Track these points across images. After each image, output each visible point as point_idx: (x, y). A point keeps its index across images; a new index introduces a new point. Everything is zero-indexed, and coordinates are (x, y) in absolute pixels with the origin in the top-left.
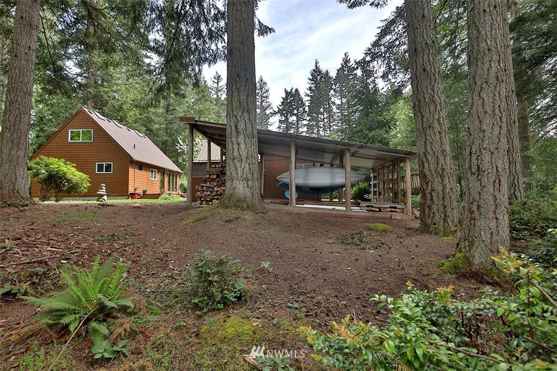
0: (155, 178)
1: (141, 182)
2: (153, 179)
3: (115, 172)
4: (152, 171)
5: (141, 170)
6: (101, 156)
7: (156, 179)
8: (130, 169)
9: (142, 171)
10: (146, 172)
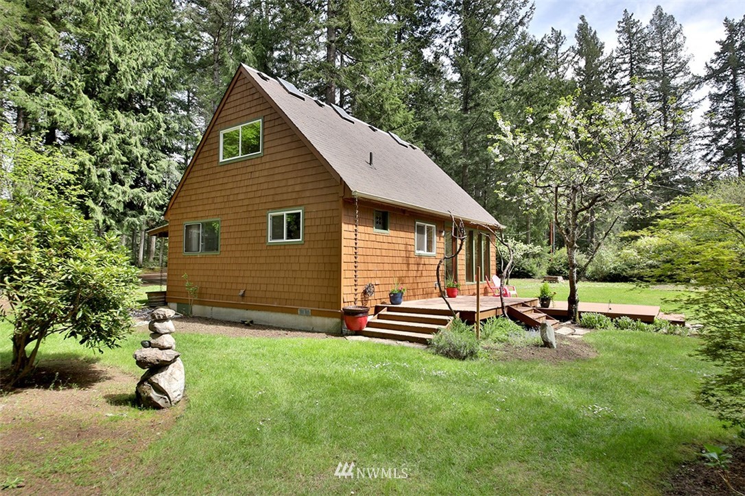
0: (429, 249)
1: (387, 267)
2: (424, 252)
3: (307, 238)
4: (420, 230)
5: (385, 228)
6: (279, 190)
7: (434, 253)
8: (344, 227)
9: (389, 232)
10: (402, 234)
